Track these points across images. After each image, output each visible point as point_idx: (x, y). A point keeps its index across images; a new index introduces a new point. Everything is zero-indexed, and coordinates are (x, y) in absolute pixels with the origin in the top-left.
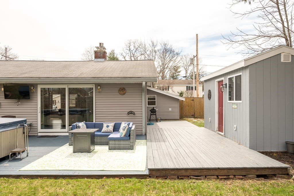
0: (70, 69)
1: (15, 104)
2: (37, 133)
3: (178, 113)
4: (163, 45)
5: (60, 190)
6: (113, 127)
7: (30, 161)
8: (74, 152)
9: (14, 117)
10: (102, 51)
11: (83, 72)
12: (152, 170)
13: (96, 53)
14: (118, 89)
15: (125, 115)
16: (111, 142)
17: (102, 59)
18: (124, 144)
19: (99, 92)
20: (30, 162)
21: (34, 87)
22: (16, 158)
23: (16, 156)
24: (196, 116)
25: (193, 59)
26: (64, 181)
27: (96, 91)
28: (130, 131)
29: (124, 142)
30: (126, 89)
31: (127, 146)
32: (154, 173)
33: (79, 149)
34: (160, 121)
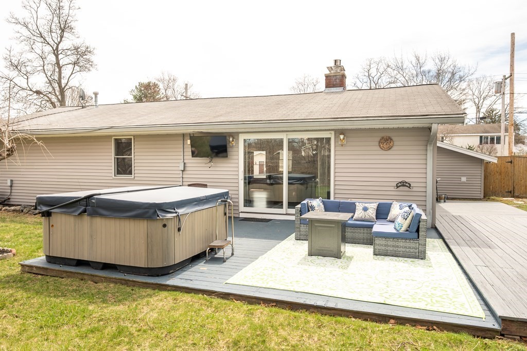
0: (289, 107)
1: (206, 165)
2: (239, 214)
3: (480, 187)
4: (437, 61)
5: (309, 339)
6: (375, 210)
7: (239, 264)
8: (310, 254)
9: (205, 186)
10: (338, 74)
11: (311, 111)
12: (510, 320)
13: (329, 78)
14: (378, 139)
15: (392, 189)
16: (378, 241)
17: (338, 88)
18: (406, 247)
19: (342, 146)
20: (240, 268)
21: (233, 138)
22: (216, 256)
23: (216, 254)
24: (516, 194)
25: (503, 83)
26: (312, 318)
27: (337, 143)
28: (419, 222)
29: (407, 242)
30: (393, 138)
31: (412, 250)
32: (514, 328)
33: (319, 250)
34: (445, 202)
